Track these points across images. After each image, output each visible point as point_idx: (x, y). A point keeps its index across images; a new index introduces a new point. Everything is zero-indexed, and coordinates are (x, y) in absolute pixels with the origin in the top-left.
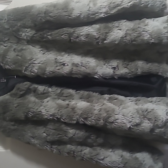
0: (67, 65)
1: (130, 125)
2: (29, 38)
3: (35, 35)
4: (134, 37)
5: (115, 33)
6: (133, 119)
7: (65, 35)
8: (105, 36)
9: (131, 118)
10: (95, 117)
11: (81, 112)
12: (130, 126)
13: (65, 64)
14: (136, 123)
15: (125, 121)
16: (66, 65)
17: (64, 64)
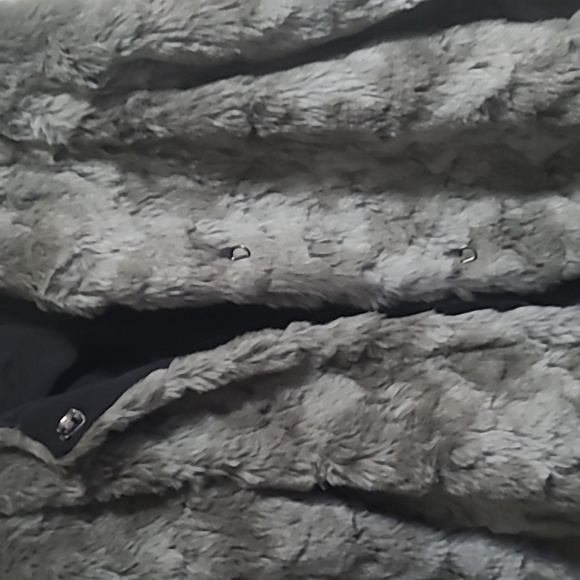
0: (246, 253)
1: (550, 468)
2: (62, 139)
3: (90, 125)
4: (550, 100)
5: (459, 88)
6: (559, 441)
7: (228, 114)
8: (413, 104)
9: (552, 439)
10: (390, 452)
11: (328, 436)
12: (549, 471)
13: (233, 249)
14: (574, 458)
15: (526, 457)
16: (237, 253)
17: (228, 253)
